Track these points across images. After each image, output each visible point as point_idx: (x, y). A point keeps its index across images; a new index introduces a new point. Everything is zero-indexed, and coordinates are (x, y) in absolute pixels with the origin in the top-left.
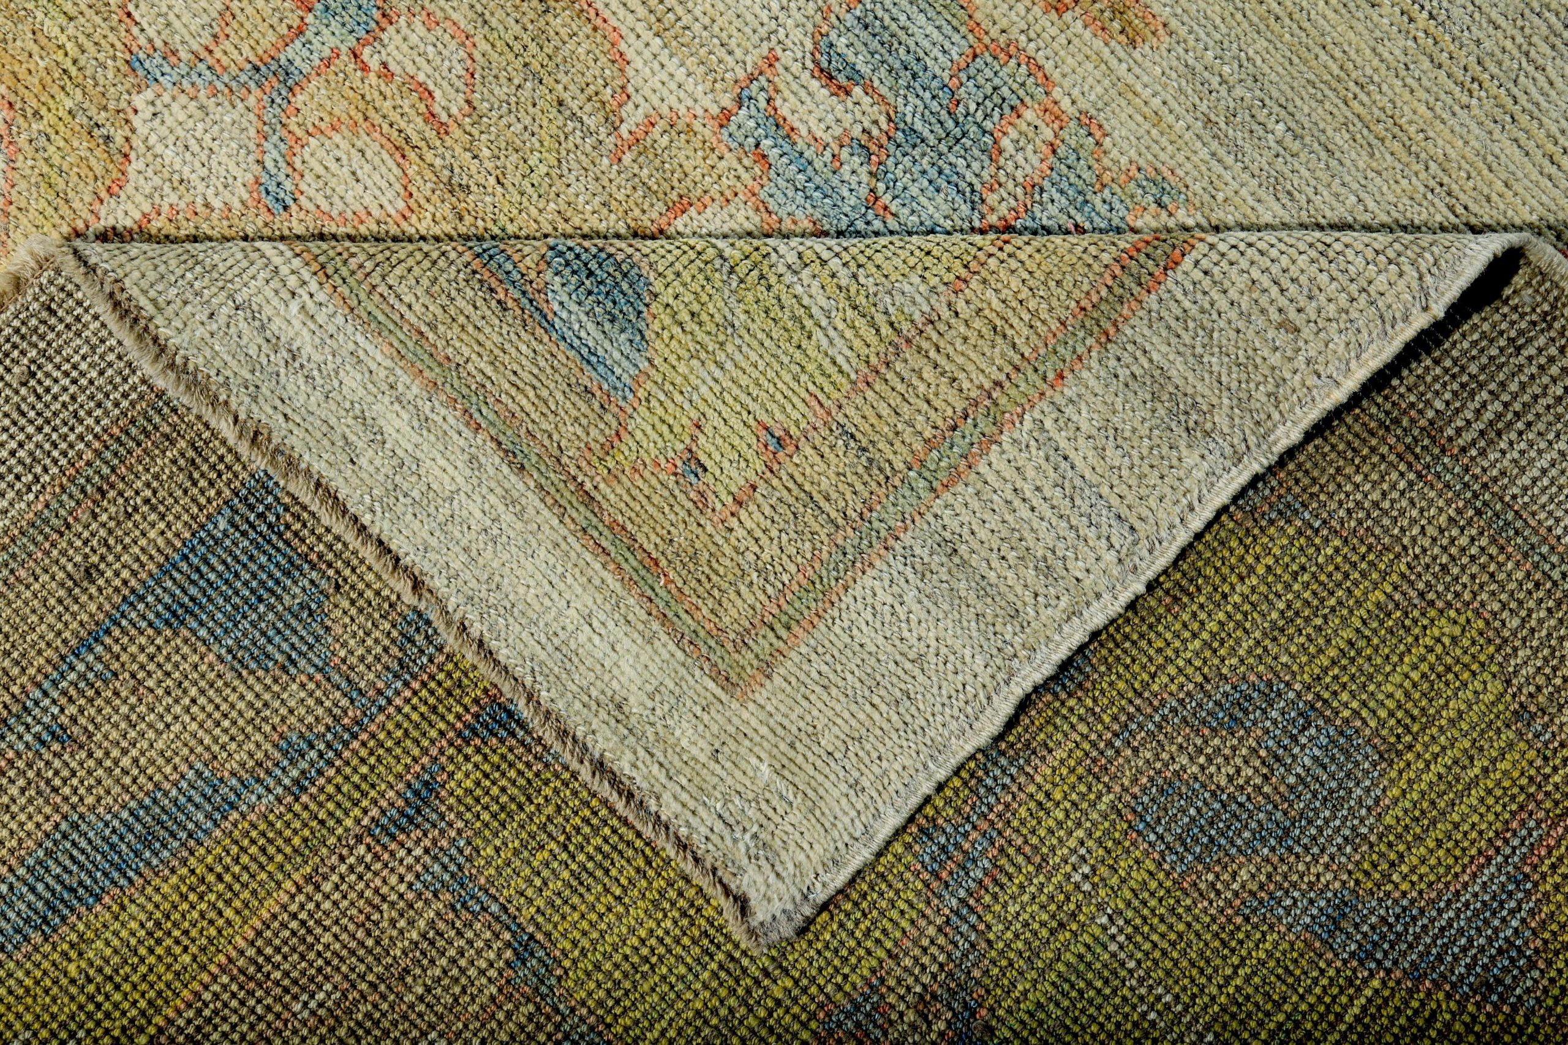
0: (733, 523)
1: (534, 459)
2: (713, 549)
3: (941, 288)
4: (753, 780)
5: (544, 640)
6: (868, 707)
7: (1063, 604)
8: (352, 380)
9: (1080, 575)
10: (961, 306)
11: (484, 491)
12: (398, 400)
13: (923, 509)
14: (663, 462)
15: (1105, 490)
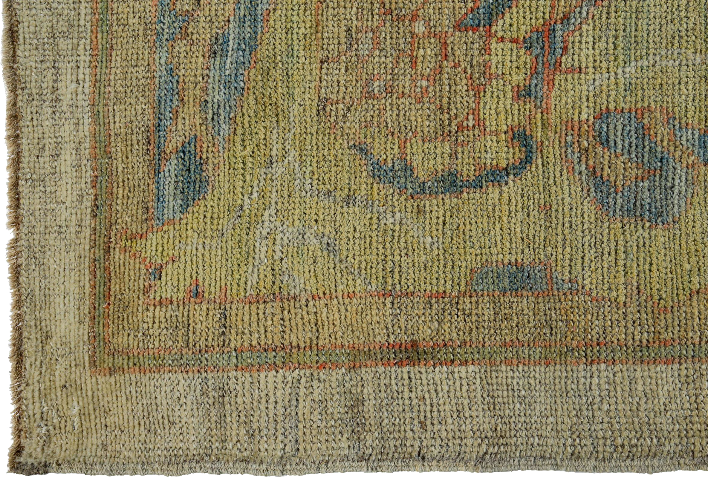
0: (151, 308)
1: (103, 217)
2: (135, 310)
3: (309, 292)
4: (68, 409)
5: (43, 287)
6: (136, 422)
7: (245, 454)
8: (68, 128)
9: (262, 449)
10: (311, 303)
11: (74, 212)
12: (77, 150)
13: (226, 370)
14: (148, 261)
15: (301, 426)
